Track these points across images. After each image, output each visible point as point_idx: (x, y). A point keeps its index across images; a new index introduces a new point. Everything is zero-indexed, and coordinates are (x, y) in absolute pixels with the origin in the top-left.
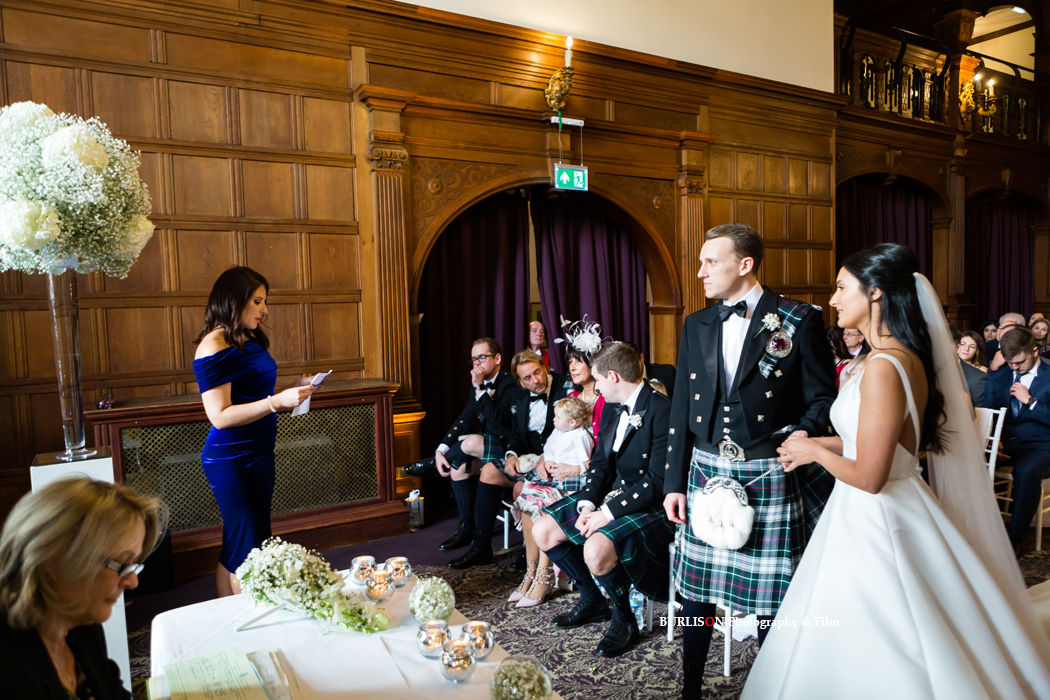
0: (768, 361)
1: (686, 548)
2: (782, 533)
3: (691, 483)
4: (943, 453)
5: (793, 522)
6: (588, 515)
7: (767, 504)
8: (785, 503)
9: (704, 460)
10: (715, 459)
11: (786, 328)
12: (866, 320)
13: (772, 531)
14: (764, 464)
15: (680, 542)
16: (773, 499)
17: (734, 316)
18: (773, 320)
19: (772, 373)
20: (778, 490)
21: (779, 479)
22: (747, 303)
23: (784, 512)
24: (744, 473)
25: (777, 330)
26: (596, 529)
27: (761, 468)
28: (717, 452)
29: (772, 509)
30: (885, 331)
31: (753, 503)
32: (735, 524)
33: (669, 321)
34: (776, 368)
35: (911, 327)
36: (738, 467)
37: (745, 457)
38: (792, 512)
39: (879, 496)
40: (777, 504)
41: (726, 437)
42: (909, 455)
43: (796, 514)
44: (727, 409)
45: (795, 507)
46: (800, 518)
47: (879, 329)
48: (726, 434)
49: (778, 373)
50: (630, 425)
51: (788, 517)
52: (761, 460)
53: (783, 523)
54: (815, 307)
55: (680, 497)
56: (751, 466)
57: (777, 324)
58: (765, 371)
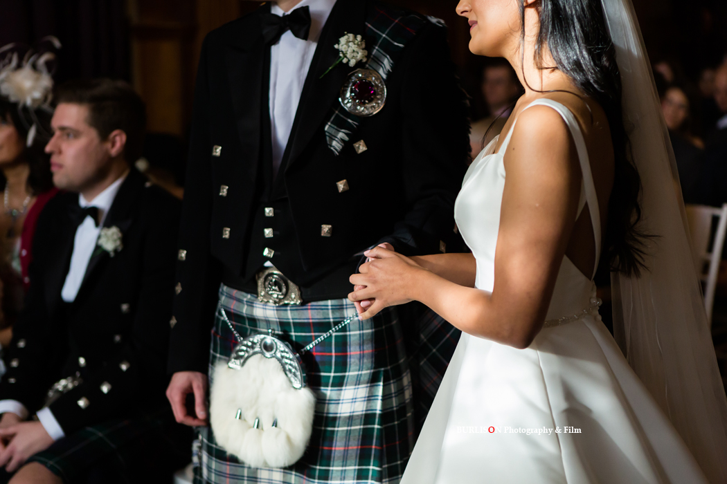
0: (340, 124)
1: (209, 468)
2: (366, 436)
3: (215, 351)
4: (638, 274)
5: (386, 416)
6: (11, 430)
7: (339, 383)
8: (373, 380)
9: (233, 306)
10: (251, 304)
11: (378, 62)
12: (516, 38)
13: (349, 433)
14: (334, 309)
15: (200, 458)
16: (351, 373)
17: (288, 37)
18: (353, 47)
19: (348, 146)
20: (361, 357)
21: (361, 336)
22: (312, 9)
23: (370, 398)
24: (300, 326)
25: (359, 64)
26: (26, 456)
27: (331, 316)
28: (253, 291)
29: (348, 392)
30: (548, 61)
31: (313, 381)
32: (279, 423)
33: (168, 53)
34: (354, 138)
35: (589, 52)
36: (290, 316)
37: (301, 297)
38: (386, 397)
39: (529, 352)
40: (358, 382)
41: (268, 264)
42: (582, 278)
43: (394, 402)
44: (269, 211)
45: (393, 388)
46: (402, 409)
47: (538, 55)
48: (267, 259)
49: (361, 147)
50: (98, 247)
51: (378, 406)
52: (329, 302)
53: (368, 418)
54: (434, 20)
55: (196, 380)
56: (311, 314)
57: (360, 55)
58: (334, 143)
